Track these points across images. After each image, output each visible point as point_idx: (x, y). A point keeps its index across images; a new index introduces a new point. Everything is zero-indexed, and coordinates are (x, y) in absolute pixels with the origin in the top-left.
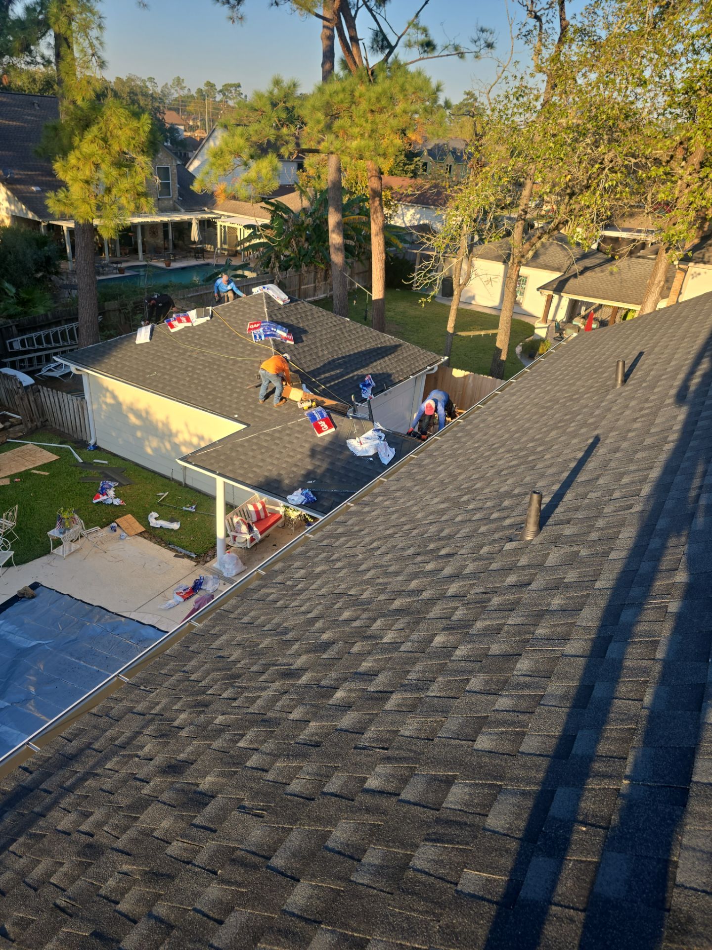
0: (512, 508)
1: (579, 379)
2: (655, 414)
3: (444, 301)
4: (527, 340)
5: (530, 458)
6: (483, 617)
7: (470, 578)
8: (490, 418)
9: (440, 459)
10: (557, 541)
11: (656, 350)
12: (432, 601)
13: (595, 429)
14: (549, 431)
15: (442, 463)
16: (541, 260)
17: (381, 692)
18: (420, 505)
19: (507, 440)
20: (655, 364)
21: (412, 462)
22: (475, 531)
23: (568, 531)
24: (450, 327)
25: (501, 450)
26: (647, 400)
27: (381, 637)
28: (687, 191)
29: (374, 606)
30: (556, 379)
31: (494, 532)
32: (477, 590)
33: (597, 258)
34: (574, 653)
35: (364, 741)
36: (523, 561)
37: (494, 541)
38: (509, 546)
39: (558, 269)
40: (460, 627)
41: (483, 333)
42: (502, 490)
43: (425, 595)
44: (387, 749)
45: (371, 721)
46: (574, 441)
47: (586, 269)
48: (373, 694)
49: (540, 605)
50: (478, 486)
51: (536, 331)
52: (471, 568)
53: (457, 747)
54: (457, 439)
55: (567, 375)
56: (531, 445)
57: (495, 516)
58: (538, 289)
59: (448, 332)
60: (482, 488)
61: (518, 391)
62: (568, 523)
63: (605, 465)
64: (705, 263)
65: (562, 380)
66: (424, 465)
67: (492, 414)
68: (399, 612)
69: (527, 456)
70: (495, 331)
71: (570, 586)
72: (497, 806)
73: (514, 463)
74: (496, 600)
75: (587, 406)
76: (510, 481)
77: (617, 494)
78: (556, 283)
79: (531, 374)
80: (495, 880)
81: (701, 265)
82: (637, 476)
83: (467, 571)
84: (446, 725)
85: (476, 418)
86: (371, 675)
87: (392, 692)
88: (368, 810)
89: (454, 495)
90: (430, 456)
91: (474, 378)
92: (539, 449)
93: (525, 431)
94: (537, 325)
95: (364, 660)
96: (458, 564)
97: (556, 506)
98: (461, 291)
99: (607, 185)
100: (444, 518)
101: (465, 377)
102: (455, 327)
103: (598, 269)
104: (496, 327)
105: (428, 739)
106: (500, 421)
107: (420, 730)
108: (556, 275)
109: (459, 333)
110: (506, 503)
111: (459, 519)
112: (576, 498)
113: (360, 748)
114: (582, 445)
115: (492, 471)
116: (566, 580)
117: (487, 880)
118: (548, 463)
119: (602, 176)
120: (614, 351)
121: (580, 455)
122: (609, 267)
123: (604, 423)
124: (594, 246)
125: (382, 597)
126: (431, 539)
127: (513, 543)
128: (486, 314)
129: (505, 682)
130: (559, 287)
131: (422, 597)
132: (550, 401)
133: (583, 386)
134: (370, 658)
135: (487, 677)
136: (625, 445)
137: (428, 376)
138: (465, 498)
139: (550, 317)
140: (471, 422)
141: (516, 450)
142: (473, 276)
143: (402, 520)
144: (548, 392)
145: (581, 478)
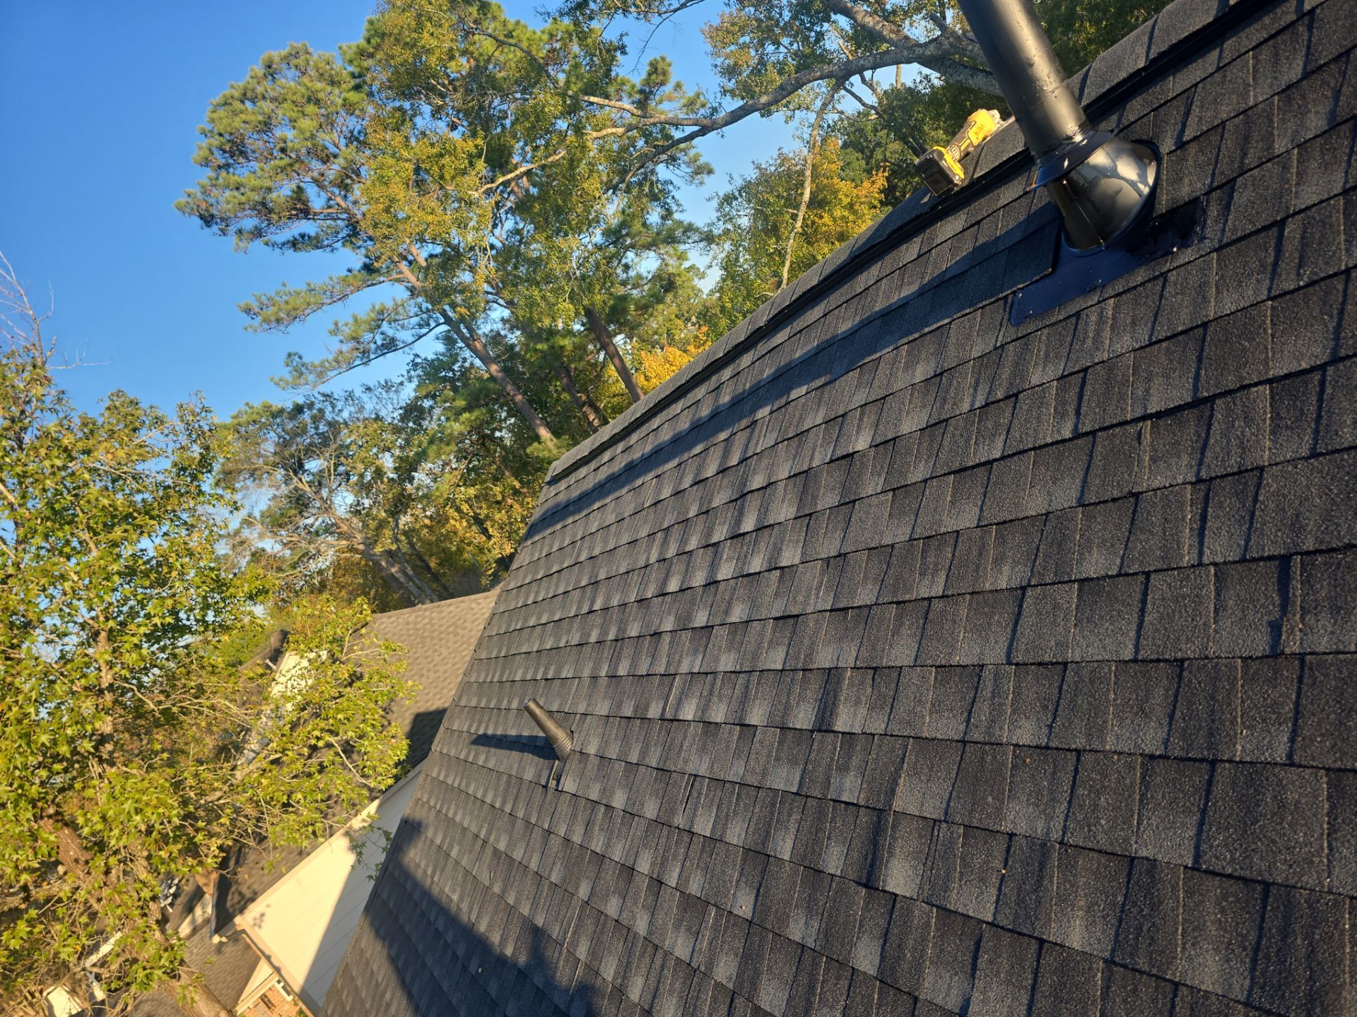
81: (251, 906)
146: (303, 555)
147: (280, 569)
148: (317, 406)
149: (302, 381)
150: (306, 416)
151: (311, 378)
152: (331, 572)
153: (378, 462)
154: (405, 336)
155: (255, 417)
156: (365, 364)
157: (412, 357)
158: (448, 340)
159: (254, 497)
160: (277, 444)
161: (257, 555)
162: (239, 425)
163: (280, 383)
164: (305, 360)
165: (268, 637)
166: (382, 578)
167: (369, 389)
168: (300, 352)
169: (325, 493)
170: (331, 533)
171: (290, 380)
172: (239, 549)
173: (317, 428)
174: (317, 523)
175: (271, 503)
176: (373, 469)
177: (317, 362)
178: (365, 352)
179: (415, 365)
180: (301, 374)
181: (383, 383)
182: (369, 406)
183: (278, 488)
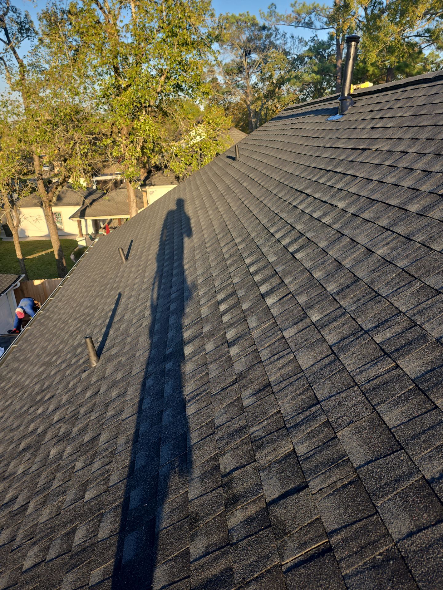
0: (82, 352)
1: (104, 264)
2: (144, 272)
3: (9, 240)
4: (75, 250)
5: (87, 319)
6: (77, 423)
7: (66, 405)
8: (60, 304)
9: (33, 341)
10: (108, 361)
11: (139, 237)
12: (45, 432)
13: (118, 290)
14: (94, 300)
15: (35, 343)
16: (65, 201)
17: (22, 506)
18: (26, 376)
19: (73, 313)
20: (139, 245)
21: (14, 350)
22: (64, 376)
23: (113, 351)
24: (19, 255)
25: (70, 321)
26: (139, 265)
27: (16, 472)
28: (127, 149)
29: (7, 455)
30: (92, 268)
31: (75, 371)
32: (71, 410)
33: (98, 193)
34: (127, 416)
35: (17, 543)
36: (94, 380)
37: (75, 377)
38: (84, 375)
39: (78, 204)
40: (64, 438)
41: (44, 253)
42: (75, 344)
43: (39, 431)
44: (32, 538)
45: (19, 528)
46: (109, 300)
47: (94, 201)
48: (17, 512)
49: (107, 400)
50: (60, 348)
51: (79, 243)
52: (65, 398)
53: (75, 508)
54: (42, 324)
55: (98, 264)
56: (86, 311)
57: (74, 361)
58: (70, 218)
59: (18, 259)
60: (63, 348)
61: (73, 282)
62: (113, 347)
63: (126, 309)
64: (153, 185)
65: (96, 268)
66: (23, 349)
67: (60, 301)
68: (25, 450)
69: (85, 318)
70: (51, 250)
71: (120, 381)
72: (102, 525)
73: (79, 325)
74: (83, 410)
75: (111, 278)
76: (79, 337)
77: (134, 321)
78: (79, 212)
79: (78, 270)
80: (108, 565)
81: (152, 187)
82: (141, 308)
83: (63, 401)
84: (67, 499)
85: (51, 307)
86: (14, 499)
87: (29, 502)
88: (27, 583)
89: (47, 359)
90: (26, 341)
91: (49, 282)
92: (91, 312)
93: (82, 304)
94: (78, 239)
95: (6, 494)
96: (57, 400)
97: (106, 340)
98: (17, 231)
99: (82, 153)
100: (43, 377)
101: (42, 284)
102: (23, 254)
103: (100, 200)
104: (52, 247)
105: (58, 515)
106: (66, 303)
107: (51, 513)
108: (77, 208)
109: (27, 257)
110: (79, 351)
111: (53, 373)
112: (115, 331)
113: (15, 549)
114: (113, 301)
115: (67, 335)
116: (117, 379)
117: (104, 568)
118: (97, 318)
119: (77, 148)
120: (119, 243)
121: (113, 307)
122: (106, 197)
123: (122, 284)
124: (94, 187)
125: (12, 446)
126: (37, 394)
127: (87, 372)
128: (42, 241)
129: (95, 454)
130: (82, 214)
131: (37, 433)
132: (92, 282)
133: (107, 268)
134: (10, 490)
135: (84, 457)
136: (134, 293)
137: (14, 290)
138: (54, 358)
139: (84, 233)
140: (48, 310)
141: (78, 318)
142: (21, 220)
143: (16, 391)
144: (90, 277)
145: (116, 319)
146: (229, 91)
147: (218, 91)
148: (271, 31)
149: (270, 19)
150: (264, 33)
151: (274, 19)
152: (233, 105)
153: (273, 72)
154: (318, 24)
155: (247, 20)
156: (296, 27)
157: (314, 35)
158: (331, 38)
159: (226, 55)
160: (247, 38)
161: (214, 80)
162: (240, 20)
163: (261, 14)
164: (277, 10)
165: (199, 116)
166: (248, 120)
167: (293, 37)
168: (277, 6)
169: (251, 70)
170: (243, 90)
171: (266, 15)
172: (210, 73)
173: (265, 41)
174: (241, 82)
175: (231, 62)
176: (270, 74)
177: (280, 14)
178: (299, 22)
179: (313, 40)
180: (271, 15)
181: (300, 38)
182: (289, 45)
183: (237, 57)
